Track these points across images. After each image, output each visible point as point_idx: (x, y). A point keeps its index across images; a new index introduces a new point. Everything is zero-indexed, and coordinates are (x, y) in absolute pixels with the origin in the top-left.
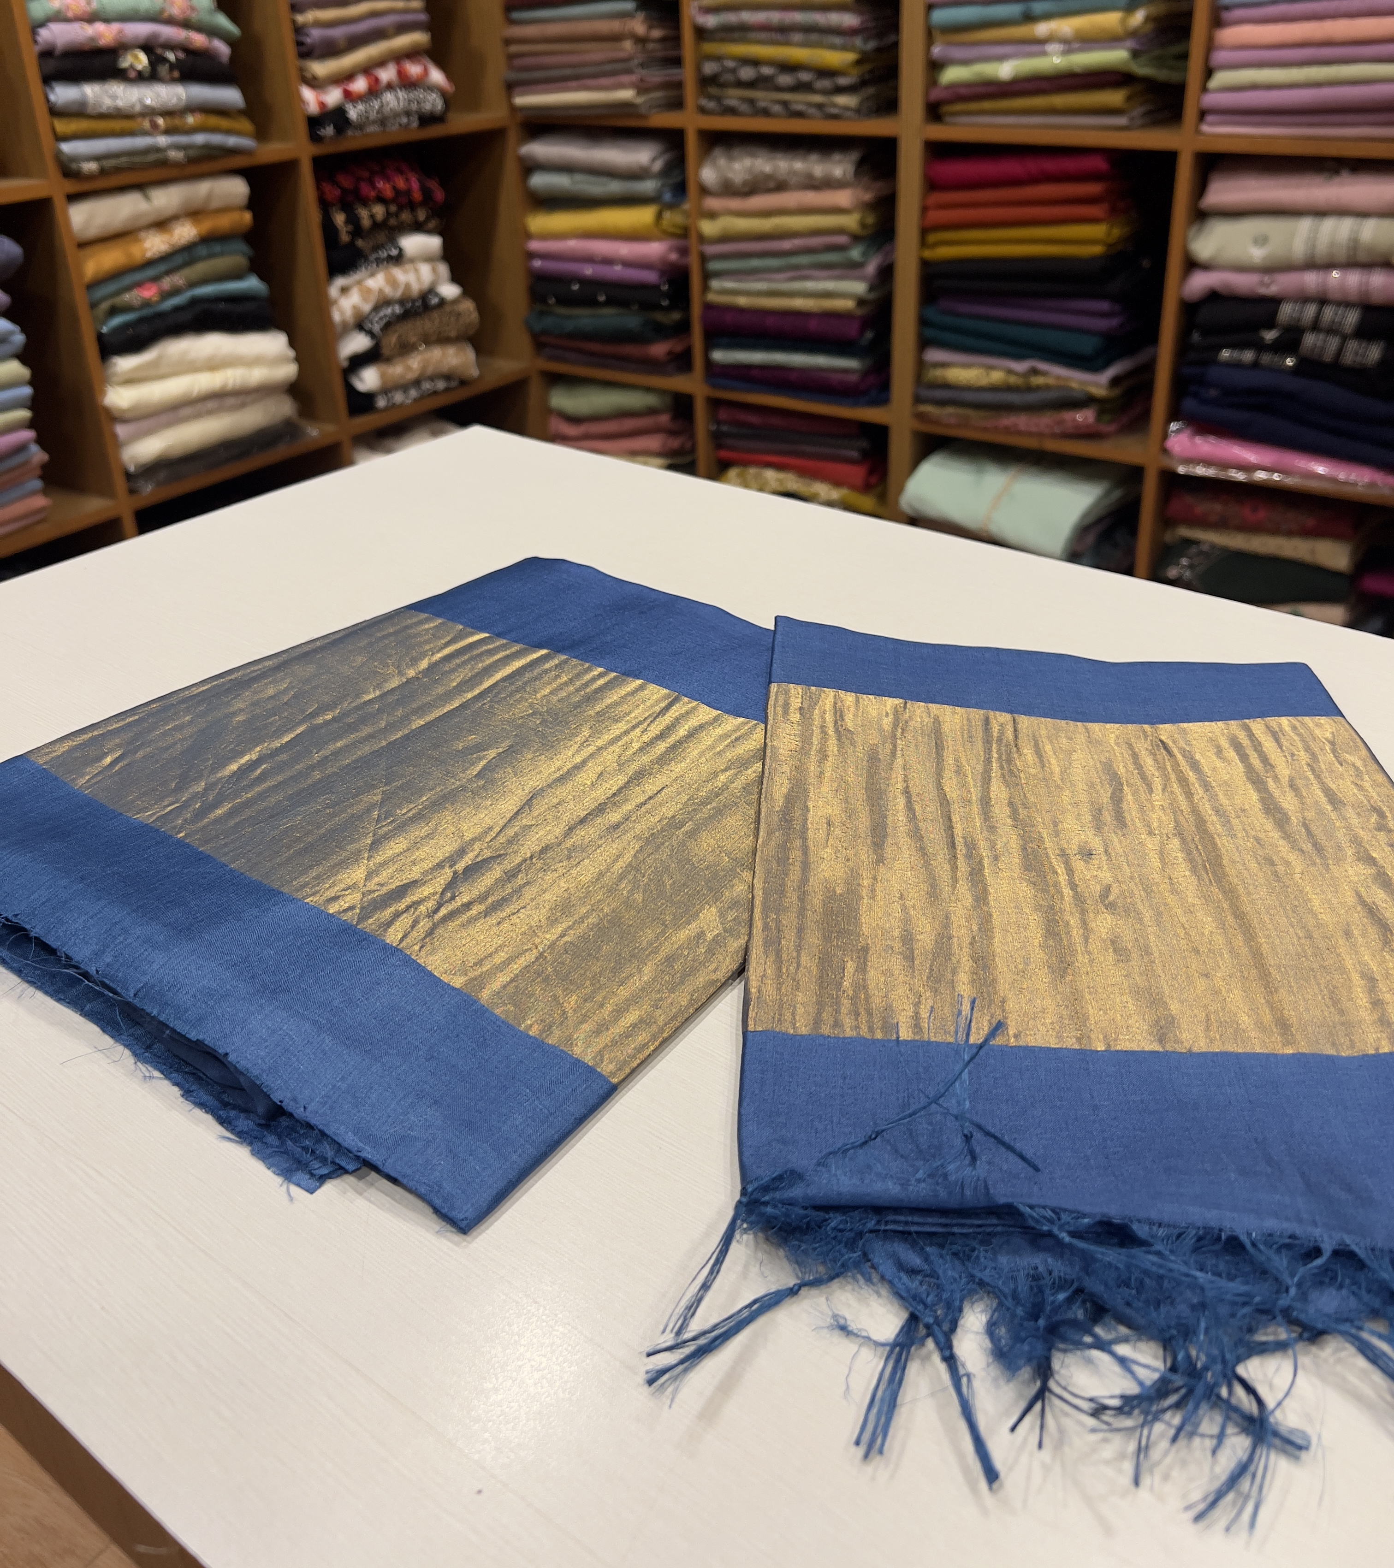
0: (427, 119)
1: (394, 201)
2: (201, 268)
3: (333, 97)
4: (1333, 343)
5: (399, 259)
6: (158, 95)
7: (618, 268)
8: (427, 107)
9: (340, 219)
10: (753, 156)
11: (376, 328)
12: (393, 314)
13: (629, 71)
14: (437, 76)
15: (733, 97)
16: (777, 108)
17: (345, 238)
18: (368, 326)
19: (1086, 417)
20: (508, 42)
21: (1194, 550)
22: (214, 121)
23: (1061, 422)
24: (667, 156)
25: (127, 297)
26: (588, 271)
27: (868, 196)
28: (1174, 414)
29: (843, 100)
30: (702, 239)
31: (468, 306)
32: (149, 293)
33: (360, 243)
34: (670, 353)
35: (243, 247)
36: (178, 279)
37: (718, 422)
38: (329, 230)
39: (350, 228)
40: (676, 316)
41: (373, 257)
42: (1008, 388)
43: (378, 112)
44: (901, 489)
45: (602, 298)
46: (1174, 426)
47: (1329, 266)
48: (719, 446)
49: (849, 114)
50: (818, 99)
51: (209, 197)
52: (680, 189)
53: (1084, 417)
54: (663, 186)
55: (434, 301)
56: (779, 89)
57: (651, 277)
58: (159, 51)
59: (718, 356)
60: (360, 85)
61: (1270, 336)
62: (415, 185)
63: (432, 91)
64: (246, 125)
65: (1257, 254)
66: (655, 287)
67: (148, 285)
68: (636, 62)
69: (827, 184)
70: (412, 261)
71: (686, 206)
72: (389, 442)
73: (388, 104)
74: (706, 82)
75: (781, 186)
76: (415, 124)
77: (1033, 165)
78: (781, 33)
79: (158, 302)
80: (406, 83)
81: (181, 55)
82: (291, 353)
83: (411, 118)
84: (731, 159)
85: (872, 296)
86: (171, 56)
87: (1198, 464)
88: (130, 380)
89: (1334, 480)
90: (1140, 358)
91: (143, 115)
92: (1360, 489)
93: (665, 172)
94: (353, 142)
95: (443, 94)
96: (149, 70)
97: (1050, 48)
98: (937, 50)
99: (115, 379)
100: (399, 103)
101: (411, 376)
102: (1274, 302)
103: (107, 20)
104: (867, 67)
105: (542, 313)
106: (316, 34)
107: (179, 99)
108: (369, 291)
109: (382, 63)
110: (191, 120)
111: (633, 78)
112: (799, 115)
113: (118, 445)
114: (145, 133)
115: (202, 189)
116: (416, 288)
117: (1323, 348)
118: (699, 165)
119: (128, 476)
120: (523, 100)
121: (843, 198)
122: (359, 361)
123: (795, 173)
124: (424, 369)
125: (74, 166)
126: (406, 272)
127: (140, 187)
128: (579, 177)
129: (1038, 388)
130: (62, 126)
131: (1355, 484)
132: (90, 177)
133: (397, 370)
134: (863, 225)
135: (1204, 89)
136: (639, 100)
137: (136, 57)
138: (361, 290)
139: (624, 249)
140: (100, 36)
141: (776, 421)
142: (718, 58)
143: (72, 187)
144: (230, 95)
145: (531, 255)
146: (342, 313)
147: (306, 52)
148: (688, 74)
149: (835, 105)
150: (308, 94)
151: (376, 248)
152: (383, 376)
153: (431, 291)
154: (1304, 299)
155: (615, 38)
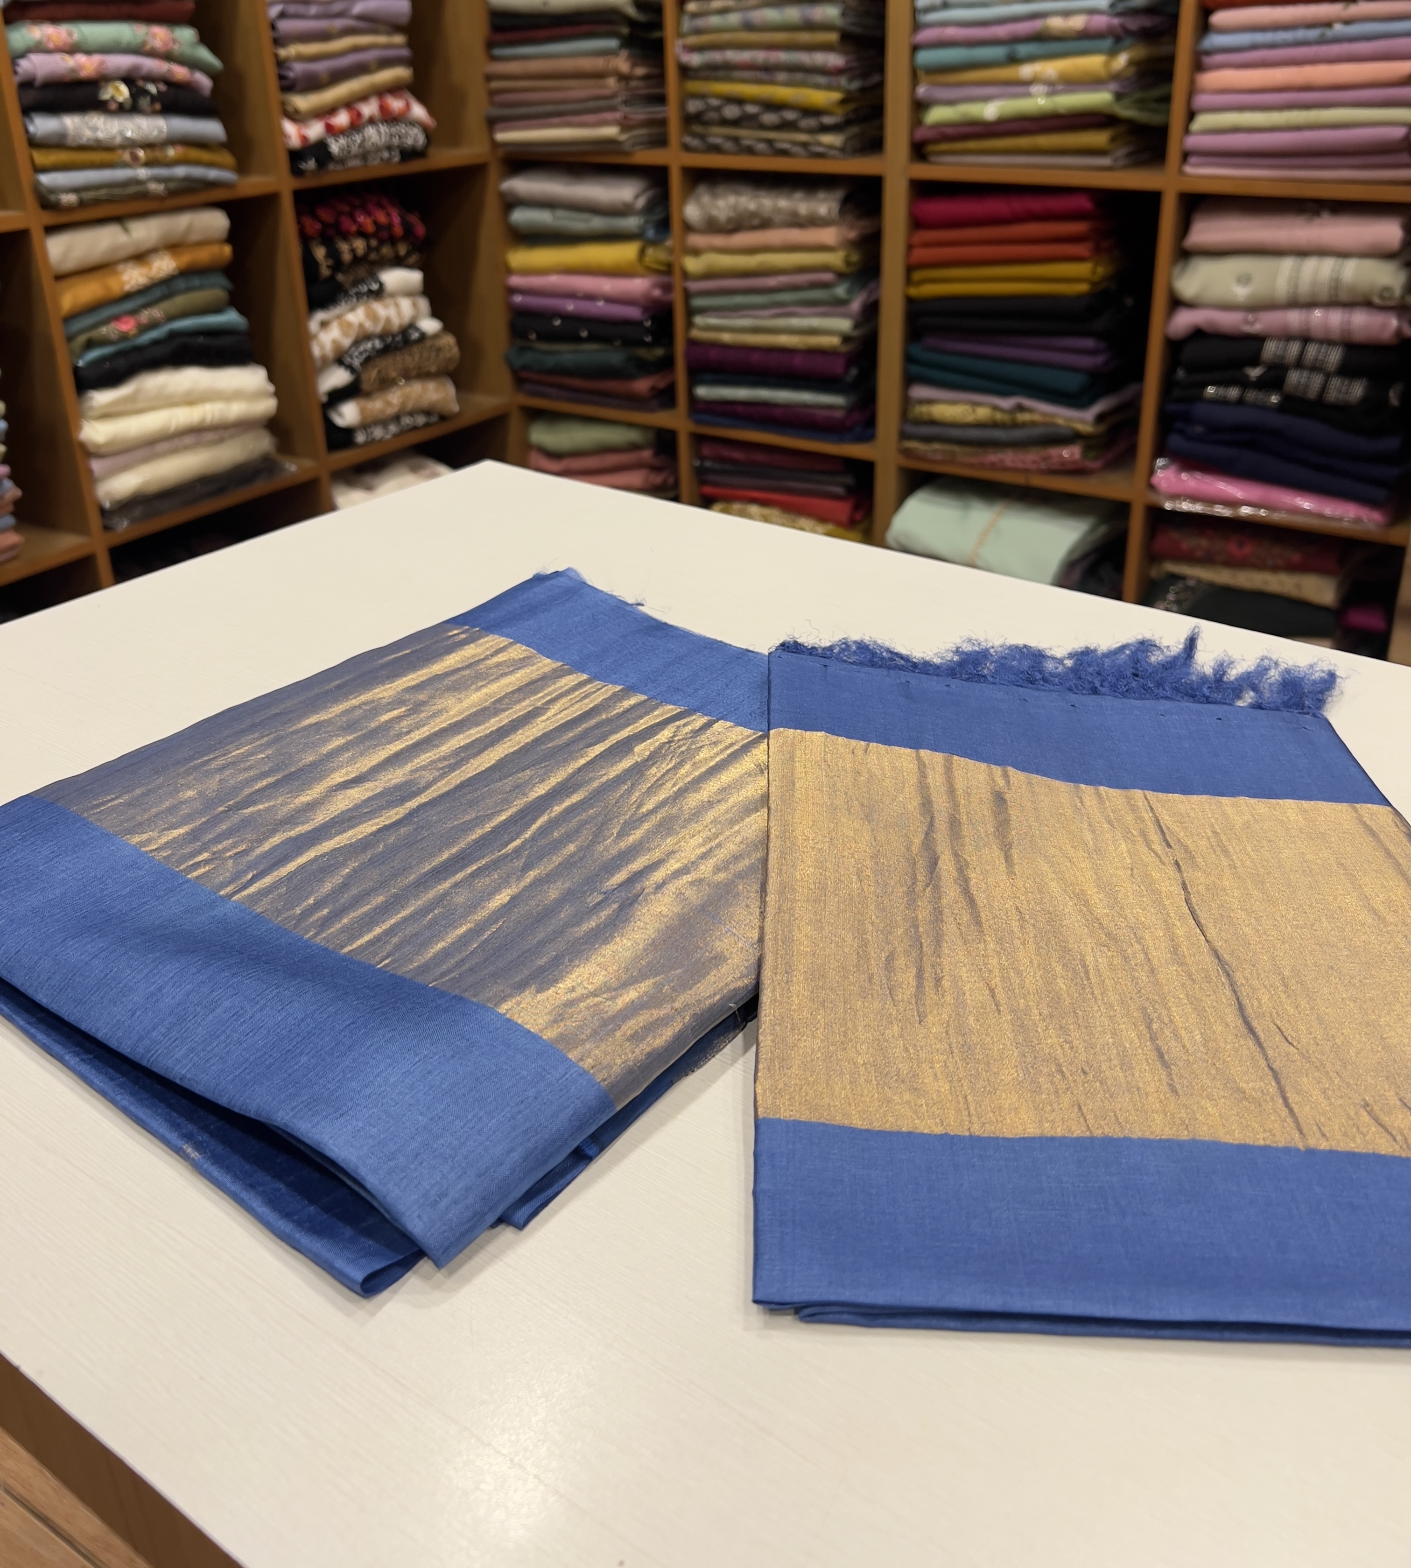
0: (409, 154)
1: (374, 235)
2: (180, 301)
3: (315, 130)
4: (1317, 381)
5: (379, 294)
6: (139, 128)
7: (600, 303)
8: (409, 142)
9: (320, 253)
10: (737, 193)
11: (356, 363)
12: (374, 348)
13: (612, 109)
14: (418, 111)
15: (717, 135)
16: (761, 146)
17: (325, 272)
18: (348, 360)
19: (1072, 454)
20: (489, 78)
21: (1180, 585)
22: (195, 153)
23: (1046, 459)
24: (649, 194)
25: (104, 330)
26: (570, 306)
27: (852, 234)
28: (1160, 450)
29: (828, 139)
30: (686, 275)
31: (449, 340)
32: (127, 326)
33: (340, 277)
34: (653, 389)
35: (222, 280)
36: (156, 313)
37: (702, 458)
38: (309, 264)
39: (330, 262)
40: (659, 352)
41: (353, 291)
42: (995, 425)
43: (360, 147)
44: (887, 525)
45: (584, 334)
46: (1160, 462)
47: (1311, 304)
48: (703, 482)
49: (833, 152)
50: (803, 137)
51: (189, 229)
52: (664, 225)
53: (1070, 453)
54: (646, 222)
55: (415, 336)
56: (763, 127)
57: (634, 313)
58: (141, 83)
59: (703, 391)
60: (342, 119)
61: (1254, 373)
62: (396, 220)
63: (414, 126)
64: (227, 158)
65: (1241, 293)
66: (638, 324)
67: (125, 319)
68: (620, 99)
69: (813, 222)
70: (393, 295)
71: (669, 243)
72: (368, 479)
73: (370, 138)
74: (690, 120)
75: (765, 224)
76: (397, 159)
77: (1018, 205)
78: (767, 71)
79: (136, 336)
80: (388, 118)
81: (163, 87)
82: (271, 388)
83: (393, 153)
84: (715, 196)
85: (856, 333)
86: (152, 88)
87: (1185, 500)
88: (107, 415)
89: (1320, 516)
90: (1127, 394)
91: (123, 147)
92: (1345, 524)
93: (649, 209)
94: (334, 176)
95: (425, 129)
96: (130, 102)
97: (1035, 89)
98: (922, 91)
99: (91, 414)
100: (380, 138)
101: (391, 411)
102: (1259, 340)
103: (88, 52)
104: (851, 106)
105: (523, 349)
106: (298, 69)
107: (160, 131)
108: (349, 325)
109: (364, 97)
110: (171, 152)
111: (618, 115)
112: (784, 153)
113: (93, 480)
114: (125, 165)
115: (182, 223)
116: (396, 323)
117: (1307, 386)
118: (684, 200)
119: (103, 512)
120: (506, 136)
121: (829, 235)
122: (338, 396)
123: (779, 211)
124: (404, 404)
125: (53, 198)
126: (386, 307)
127: (119, 219)
128: (560, 213)
129: (1023, 425)
130: (40, 158)
131: (1341, 519)
132: (70, 209)
133: (377, 405)
134: (848, 263)
135: (1187, 131)
136: (623, 137)
137: (117, 89)
138: (341, 326)
139: (607, 286)
140: (81, 67)
141: (760, 457)
142: (702, 96)
143: (49, 218)
144: (212, 128)
145: (512, 291)
146: (322, 348)
147: (289, 86)
148: (672, 112)
149: (820, 144)
150: (290, 128)
151: (357, 282)
152: (362, 411)
153: (412, 326)
154: (1288, 337)
155: (599, 75)
